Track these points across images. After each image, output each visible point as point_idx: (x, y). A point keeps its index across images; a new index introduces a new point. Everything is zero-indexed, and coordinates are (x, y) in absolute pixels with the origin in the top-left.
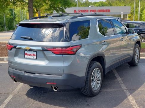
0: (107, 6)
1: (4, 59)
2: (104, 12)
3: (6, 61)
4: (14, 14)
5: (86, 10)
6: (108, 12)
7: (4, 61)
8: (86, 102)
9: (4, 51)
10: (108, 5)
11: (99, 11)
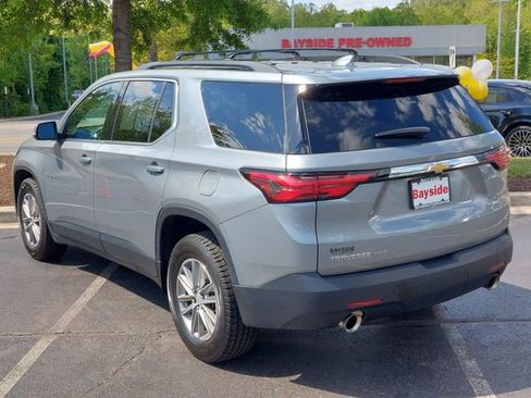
0: (402, 24)
2: (391, 47)
5: (323, 40)
10: (405, 21)
11: (371, 43)
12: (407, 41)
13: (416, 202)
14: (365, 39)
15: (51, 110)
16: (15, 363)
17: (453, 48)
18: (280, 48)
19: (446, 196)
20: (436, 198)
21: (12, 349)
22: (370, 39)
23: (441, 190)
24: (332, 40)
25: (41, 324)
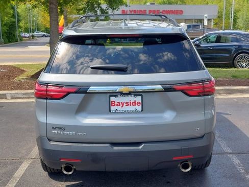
0: (177, 4)
1: (7, 95)
2: (173, 15)
3: (10, 98)
4: (18, 15)
5: (143, 10)
6: (180, 14)
7: (6, 98)
8: (164, 176)
9: (5, 81)
10: (179, 2)
11: (164, 13)
12: (181, 12)
13: (113, 109)
14: (161, 11)
15: (10, 42)
16: (12, 175)
17: (206, 15)
18: (121, 13)
19: (139, 108)
20: (132, 108)
21: (10, 167)
22: (164, 11)
23: (135, 103)
24: (146, 11)
25: (23, 154)
